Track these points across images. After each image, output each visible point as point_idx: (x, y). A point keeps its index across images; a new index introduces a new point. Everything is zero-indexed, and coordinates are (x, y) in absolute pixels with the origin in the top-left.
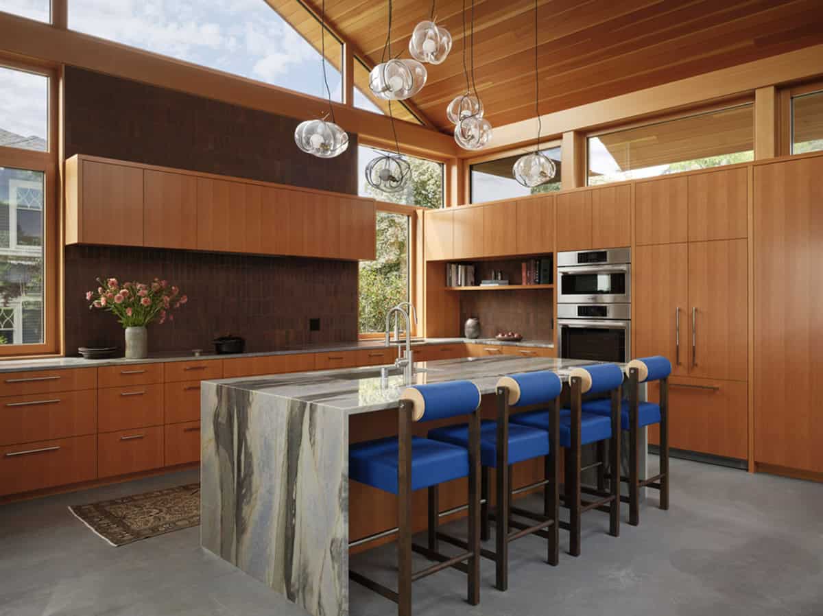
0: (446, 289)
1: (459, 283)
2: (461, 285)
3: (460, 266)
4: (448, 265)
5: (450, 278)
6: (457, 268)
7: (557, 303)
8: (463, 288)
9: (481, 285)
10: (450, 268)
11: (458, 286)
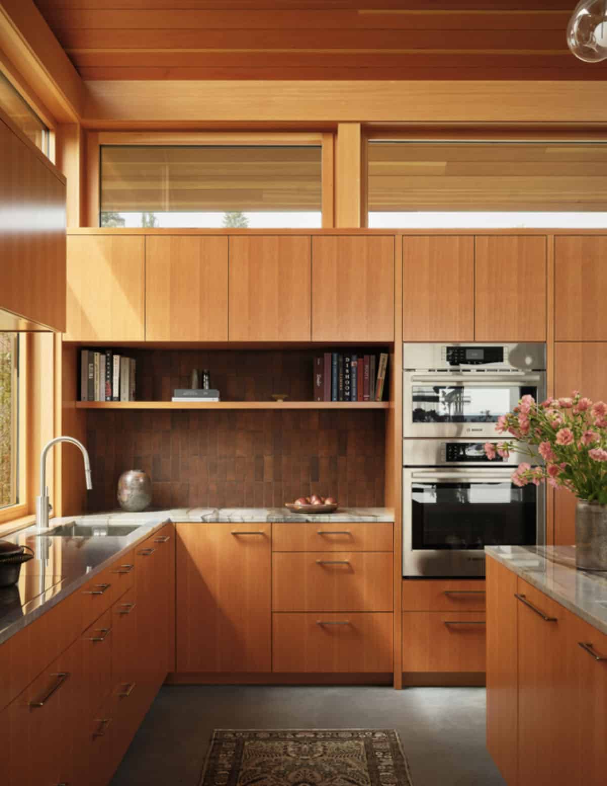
0: (80, 405)
1: (116, 394)
2: (119, 399)
3: (116, 358)
4: (85, 354)
5: (91, 382)
6: (110, 361)
7: (404, 438)
8: (127, 403)
9: (174, 399)
10: (91, 360)
11: (112, 399)
